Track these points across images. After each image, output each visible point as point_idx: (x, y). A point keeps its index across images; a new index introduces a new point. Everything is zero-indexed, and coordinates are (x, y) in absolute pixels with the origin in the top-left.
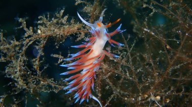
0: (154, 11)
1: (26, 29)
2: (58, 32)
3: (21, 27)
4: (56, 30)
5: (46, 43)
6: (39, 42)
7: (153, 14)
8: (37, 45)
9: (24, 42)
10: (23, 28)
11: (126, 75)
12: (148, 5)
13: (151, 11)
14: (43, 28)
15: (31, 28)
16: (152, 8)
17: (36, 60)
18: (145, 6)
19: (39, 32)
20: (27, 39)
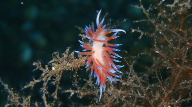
0: (142, 34)
1: (42, 69)
2: (70, 66)
3: (37, 68)
4: (68, 64)
5: (61, 77)
6: (55, 78)
7: (142, 37)
8: (54, 81)
9: (44, 79)
11: (138, 95)
12: (136, 30)
13: (140, 34)
14: (56, 65)
15: (46, 66)
16: (140, 31)
17: (55, 94)
18: (133, 31)
19: (53, 69)
20: (46, 77)
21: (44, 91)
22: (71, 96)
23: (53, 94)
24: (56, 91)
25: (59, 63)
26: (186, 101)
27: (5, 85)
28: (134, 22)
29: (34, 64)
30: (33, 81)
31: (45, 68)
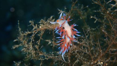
1: (33, 26)
3: (31, 25)
4: (49, 26)
5: (44, 33)
7: (96, 22)
8: (39, 34)
10: (32, 25)
11: (86, 51)
12: (93, 17)
13: (95, 20)
14: (42, 25)
15: (36, 25)
16: (96, 18)
17: (38, 42)
18: (92, 17)
19: (40, 27)
20: (34, 31)
21: (32, 39)
22: (49, 44)
23: (37, 42)
24: (39, 40)
25: (44, 24)
26: (112, 62)
27: (19, 28)
28: (93, 11)
29: (30, 22)
30: (27, 32)
31: (35, 26)
